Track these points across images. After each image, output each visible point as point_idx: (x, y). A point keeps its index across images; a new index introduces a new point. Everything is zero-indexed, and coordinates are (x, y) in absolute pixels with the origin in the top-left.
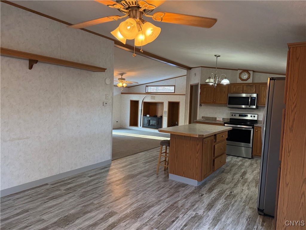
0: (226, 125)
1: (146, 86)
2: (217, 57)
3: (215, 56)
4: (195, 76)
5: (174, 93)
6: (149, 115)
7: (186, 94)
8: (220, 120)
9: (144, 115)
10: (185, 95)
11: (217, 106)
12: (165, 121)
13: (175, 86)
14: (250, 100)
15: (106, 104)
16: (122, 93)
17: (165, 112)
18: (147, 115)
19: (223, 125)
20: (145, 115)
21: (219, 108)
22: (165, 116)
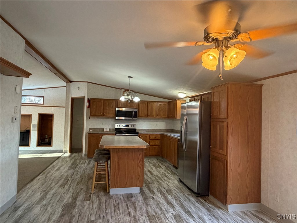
0: (117, 134)
2: (130, 78)
3: (129, 77)
4: (79, 89)
5: (43, 104)
7: (66, 106)
8: (107, 131)
10: (64, 107)
11: (104, 118)
12: (34, 136)
13: (43, 97)
14: (133, 114)
15: (16, 119)
17: (34, 125)
19: (115, 134)
21: (105, 120)
22: (34, 130)
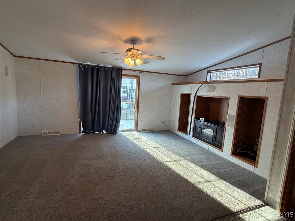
1: (208, 72)
6: (203, 119)
9: (195, 118)
12: (230, 135)
16: (173, 84)
17: (231, 116)
18: (201, 118)
20: (197, 118)
22: (230, 126)
